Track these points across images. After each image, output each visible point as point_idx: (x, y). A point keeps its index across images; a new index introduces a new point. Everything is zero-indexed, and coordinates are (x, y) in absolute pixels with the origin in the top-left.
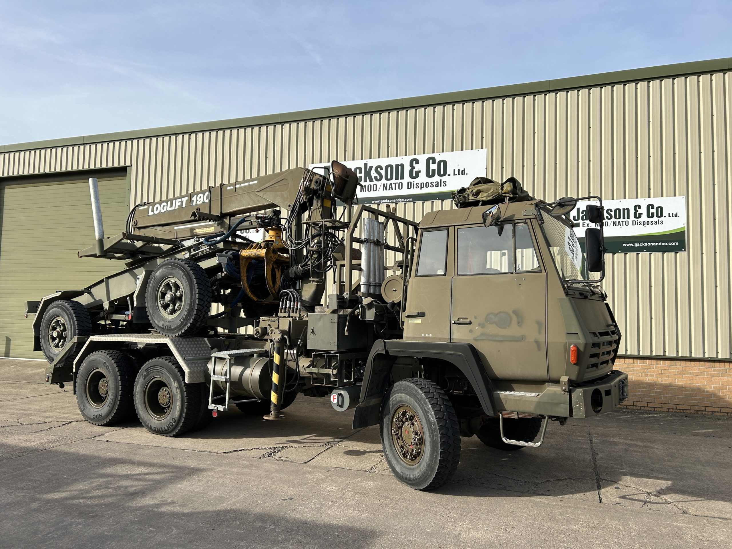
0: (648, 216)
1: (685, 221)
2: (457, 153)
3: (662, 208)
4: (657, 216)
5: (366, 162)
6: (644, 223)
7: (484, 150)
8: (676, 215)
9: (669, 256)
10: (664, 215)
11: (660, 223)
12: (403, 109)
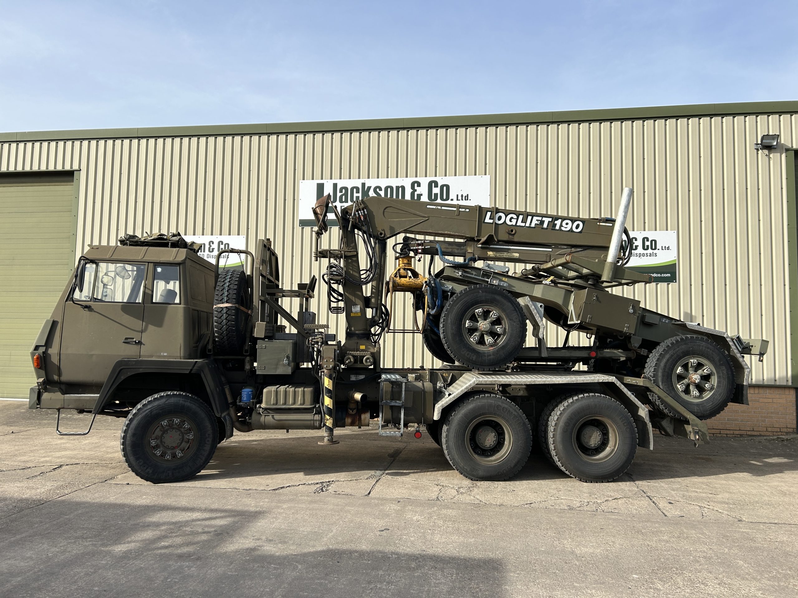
0: (644, 248)
1: (676, 255)
2: (460, 179)
3: (655, 241)
4: (652, 249)
5: (364, 182)
6: (640, 255)
7: (488, 176)
8: (668, 248)
9: (662, 286)
10: (658, 248)
11: (654, 255)
12: (404, 129)
